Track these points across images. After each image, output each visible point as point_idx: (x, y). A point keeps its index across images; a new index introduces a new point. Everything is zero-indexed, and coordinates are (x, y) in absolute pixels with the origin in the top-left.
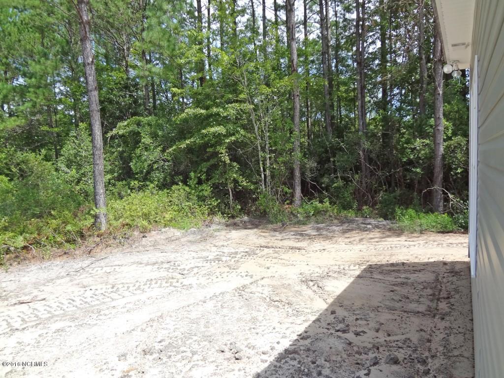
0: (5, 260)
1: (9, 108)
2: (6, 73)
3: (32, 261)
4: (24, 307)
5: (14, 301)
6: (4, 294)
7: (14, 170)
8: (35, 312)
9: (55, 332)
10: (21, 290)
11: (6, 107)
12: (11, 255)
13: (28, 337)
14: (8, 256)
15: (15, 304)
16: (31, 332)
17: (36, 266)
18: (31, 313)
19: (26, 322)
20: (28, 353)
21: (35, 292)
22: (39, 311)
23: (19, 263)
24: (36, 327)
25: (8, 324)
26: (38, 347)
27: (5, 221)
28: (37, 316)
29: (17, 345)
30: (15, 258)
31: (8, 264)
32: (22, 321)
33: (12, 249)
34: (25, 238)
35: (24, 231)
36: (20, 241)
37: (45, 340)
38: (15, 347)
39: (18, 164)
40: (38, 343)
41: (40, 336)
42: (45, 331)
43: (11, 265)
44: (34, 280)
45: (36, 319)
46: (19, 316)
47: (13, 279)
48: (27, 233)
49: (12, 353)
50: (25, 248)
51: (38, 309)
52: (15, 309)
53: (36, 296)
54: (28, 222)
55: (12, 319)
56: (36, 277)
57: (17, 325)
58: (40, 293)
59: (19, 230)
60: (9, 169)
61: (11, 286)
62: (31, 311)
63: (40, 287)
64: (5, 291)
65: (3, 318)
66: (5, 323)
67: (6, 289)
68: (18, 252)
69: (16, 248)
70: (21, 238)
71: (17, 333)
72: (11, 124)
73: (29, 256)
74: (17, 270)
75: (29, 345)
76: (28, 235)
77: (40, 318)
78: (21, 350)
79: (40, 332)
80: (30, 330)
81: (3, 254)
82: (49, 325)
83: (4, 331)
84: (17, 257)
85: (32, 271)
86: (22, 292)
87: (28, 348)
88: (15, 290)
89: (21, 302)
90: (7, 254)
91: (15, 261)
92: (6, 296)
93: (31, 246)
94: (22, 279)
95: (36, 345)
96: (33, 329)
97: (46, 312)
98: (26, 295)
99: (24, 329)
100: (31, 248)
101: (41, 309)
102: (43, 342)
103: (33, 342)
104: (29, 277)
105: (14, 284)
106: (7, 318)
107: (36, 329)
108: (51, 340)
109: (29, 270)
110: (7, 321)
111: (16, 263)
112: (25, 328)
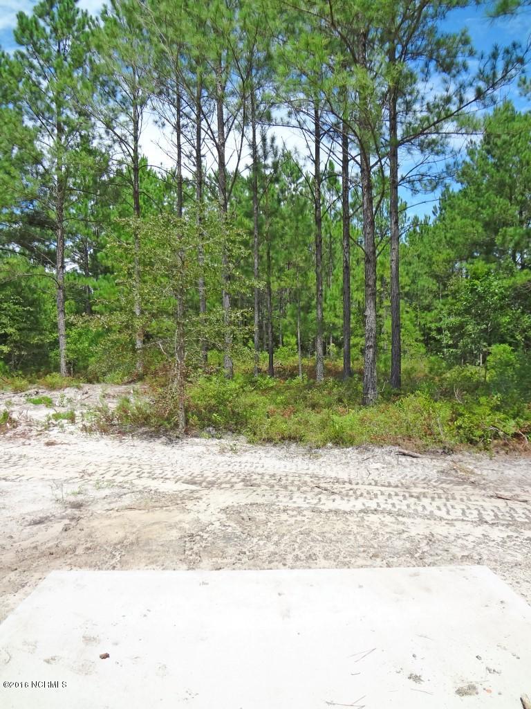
0: (492, 446)
1: (522, 257)
2: (521, 213)
3: (523, 454)
4: (501, 503)
5: (491, 493)
6: (483, 482)
7: (519, 337)
8: (512, 512)
9: (526, 540)
10: (502, 484)
11: (518, 256)
12: (500, 441)
13: (497, 534)
14: (496, 441)
15: (492, 496)
16: (499, 530)
17: (526, 461)
18: (507, 512)
19: (498, 519)
20: (490, 548)
21: (518, 491)
22: (516, 513)
23: (507, 453)
24: (507, 527)
25: (480, 514)
26: (502, 546)
27: (497, 398)
28: (512, 516)
29: (482, 536)
30: (502, 445)
31: (494, 451)
32: (495, 516)
33: (501, 433)
34: (518, 423)
35: (518, 415)
36: (511, 427)
37: (513, 543)
38: (479, 538)
39: (524, 331)
40: (504, 543)
41: (508, 537)
42: (516, 535)
43: (498, 452)
44: (519, 476)
45: (510, 519)
46: (493, 511)
47: (496, 469)
48: (522, 417)
49: (474, 542)
50: (516, 435)
51: (516, 509)
52: (490, 502)
53: (518, 496)
54: (526, 405)
55: (484, 510)
56: (523, 473)
57: (488, 518)
58: (522, 493)
59: (511, 412)
60: (513, 337)
61: (493, 476)
62: (508, 509)
63: (525, 487)
64: (484, 479)
65: (476, 507)
66: (477, 512)
67: (486, 477)
68: (508, 440)
69: (506, 434)
70: (513, 423)
71: (486, 526)
72: (522, 278)
73: (521, 447)
74: (503, 460)
75: (494, 541)
76: (522, 421)
77: (515, 520)
78: (484, 542)
79: (510, 534)
80: (500, 527)
81: (490, 438)
82: (523, 530)
83: (474, 520)
84: (505, 445)
85: (520, 465)
86: (503, 486)
87: (491, 544)
88: (496, 481)
89: (499, 496)
90: (495, 439)
91: (503, 449)
92: (484, 484)
93: (524, 436)
94: (507, 472)
95: (501, 543)
96: (503, 528)
97: (524, 516)
98: (506, 491)
99: (493, 524)
100: (524, 438)
101: (520, 511)
102: (509, 544)
103: (500, 540)
104: (515, 471)
105: (496, 474)
106: (480, 508)
107: (507, 529)
108: (519, 545)
109: (516, 463)
110: (479, 511)
111: (503, 452)
112: (495, 524)
